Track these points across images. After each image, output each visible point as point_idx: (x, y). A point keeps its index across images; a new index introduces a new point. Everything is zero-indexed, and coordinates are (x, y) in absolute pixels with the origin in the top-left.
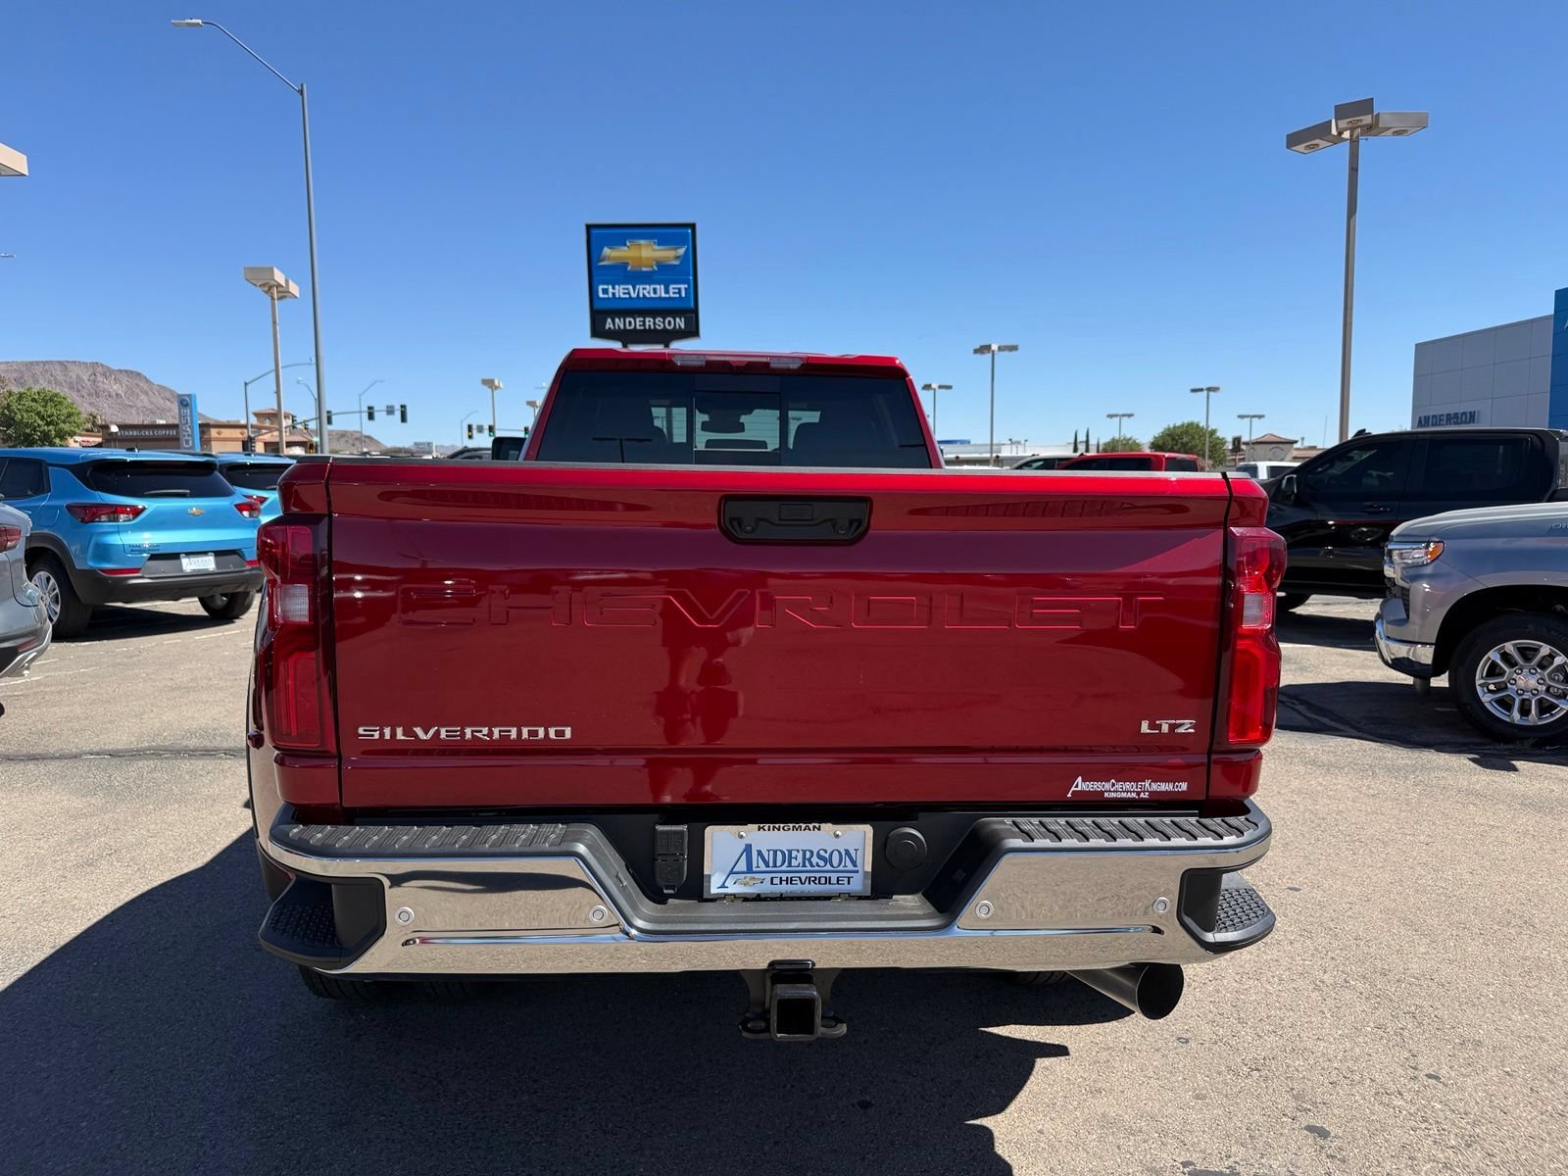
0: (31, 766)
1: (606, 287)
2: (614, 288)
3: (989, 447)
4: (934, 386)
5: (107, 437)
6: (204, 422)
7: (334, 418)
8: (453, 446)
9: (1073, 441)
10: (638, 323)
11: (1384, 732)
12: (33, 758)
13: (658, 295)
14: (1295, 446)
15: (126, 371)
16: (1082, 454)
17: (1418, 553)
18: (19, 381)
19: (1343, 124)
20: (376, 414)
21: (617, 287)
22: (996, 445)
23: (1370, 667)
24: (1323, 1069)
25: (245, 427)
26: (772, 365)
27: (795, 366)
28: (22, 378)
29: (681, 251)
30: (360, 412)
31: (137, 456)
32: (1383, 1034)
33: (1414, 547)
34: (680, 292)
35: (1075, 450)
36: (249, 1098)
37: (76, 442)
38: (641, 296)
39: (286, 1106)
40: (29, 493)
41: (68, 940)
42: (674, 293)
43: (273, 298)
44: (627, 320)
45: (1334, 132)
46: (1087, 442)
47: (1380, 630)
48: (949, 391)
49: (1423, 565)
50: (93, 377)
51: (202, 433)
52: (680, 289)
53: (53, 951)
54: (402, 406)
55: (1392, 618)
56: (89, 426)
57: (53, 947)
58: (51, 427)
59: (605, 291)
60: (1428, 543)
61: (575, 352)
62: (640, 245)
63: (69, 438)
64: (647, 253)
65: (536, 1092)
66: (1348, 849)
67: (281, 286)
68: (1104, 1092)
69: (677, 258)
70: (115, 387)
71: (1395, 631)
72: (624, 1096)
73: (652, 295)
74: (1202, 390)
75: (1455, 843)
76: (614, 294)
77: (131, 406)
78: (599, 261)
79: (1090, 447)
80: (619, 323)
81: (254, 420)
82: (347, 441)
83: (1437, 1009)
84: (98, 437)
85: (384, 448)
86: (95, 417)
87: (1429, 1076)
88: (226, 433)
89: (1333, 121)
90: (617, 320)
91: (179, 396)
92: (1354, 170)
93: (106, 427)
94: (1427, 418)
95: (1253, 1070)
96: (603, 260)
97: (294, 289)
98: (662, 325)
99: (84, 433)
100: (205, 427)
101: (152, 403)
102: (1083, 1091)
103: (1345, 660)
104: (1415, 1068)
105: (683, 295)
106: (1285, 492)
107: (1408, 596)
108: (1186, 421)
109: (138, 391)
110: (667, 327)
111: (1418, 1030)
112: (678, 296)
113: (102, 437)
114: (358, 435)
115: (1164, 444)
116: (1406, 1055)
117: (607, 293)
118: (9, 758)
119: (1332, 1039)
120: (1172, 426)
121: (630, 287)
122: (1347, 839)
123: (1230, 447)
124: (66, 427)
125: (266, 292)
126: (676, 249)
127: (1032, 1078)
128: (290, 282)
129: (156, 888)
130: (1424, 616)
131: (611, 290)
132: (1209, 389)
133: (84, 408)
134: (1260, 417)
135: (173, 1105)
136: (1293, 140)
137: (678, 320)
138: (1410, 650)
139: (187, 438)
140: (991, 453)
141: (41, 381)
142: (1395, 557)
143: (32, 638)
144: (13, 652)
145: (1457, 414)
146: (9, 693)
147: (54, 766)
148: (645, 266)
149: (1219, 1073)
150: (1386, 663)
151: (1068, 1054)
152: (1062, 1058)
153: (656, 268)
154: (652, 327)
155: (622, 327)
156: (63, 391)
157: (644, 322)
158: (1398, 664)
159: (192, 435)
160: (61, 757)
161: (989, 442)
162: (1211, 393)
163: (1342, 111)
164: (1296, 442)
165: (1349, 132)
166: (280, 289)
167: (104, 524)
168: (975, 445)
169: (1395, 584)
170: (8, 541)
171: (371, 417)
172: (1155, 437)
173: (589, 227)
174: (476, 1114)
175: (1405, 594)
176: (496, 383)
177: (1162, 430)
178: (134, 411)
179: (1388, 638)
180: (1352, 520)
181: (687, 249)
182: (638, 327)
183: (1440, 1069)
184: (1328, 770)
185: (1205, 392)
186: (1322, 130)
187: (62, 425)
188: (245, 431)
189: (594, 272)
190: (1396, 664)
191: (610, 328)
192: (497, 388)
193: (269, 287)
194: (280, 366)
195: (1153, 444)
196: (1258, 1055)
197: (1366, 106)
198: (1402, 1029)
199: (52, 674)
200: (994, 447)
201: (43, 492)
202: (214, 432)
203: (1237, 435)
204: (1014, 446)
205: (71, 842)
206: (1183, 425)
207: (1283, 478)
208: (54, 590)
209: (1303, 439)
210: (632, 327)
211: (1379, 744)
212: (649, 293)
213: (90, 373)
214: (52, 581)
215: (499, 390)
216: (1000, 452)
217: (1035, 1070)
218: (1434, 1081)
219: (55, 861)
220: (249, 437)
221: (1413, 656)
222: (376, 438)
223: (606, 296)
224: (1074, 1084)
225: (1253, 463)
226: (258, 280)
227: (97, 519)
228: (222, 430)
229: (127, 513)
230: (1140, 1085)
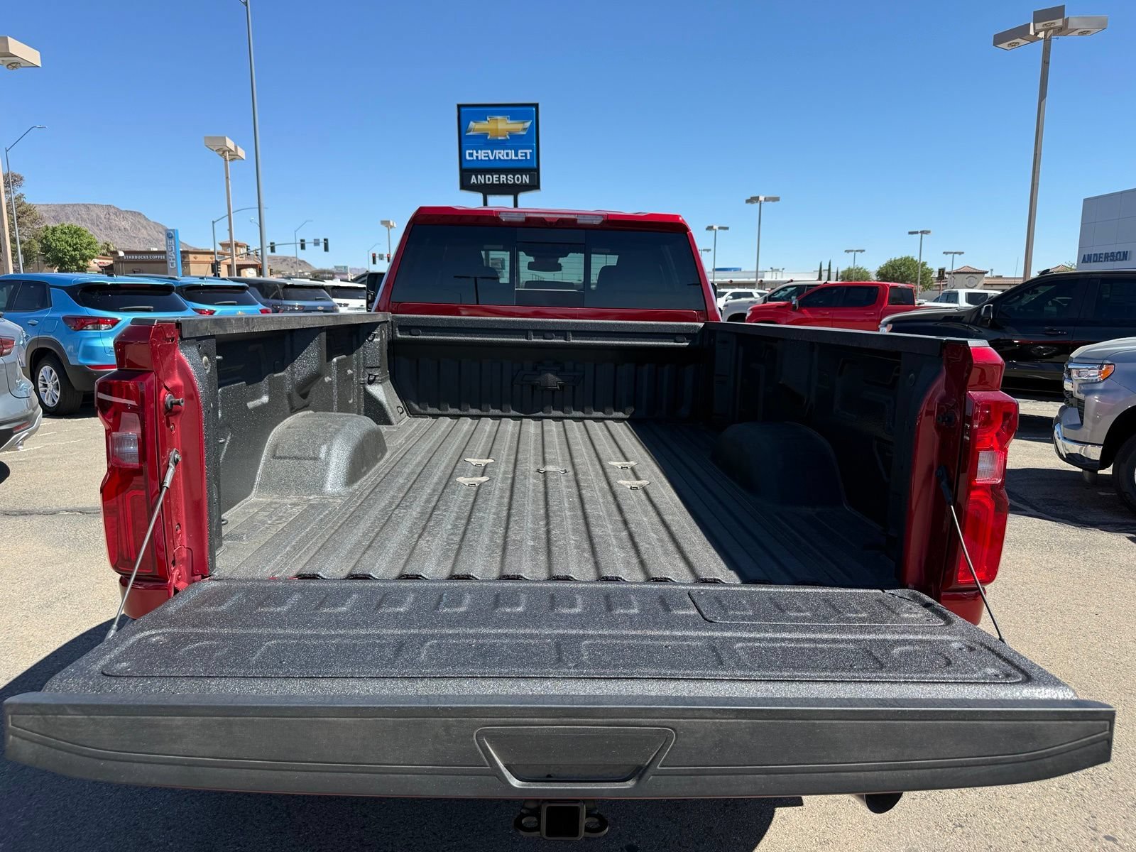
0: (21, 519)
1: (471, 151)
2: (477, 152)
3: (755, 274)
4: (715, 227)
5: (116, 260)
6: (186, 249)
7: (276, 248)
8: (362, 269)
9: (818, 269)
10: (495, 179)
11: (1058, 512)
12: (23, 513)
13: (510, 158)
14: (986, 275)
15: (131, 212)
16: (826, 283)
17: (1094, 373)
18: (56, 218)
19: (1039, 26)
20: (306, 245)
21: (479, 151)
22: (760, 272)
23: (1045, 456)
24: (1016, 827)
25: (212, 253)
26: (579, 222)
27: (597, 221)
28: (58, 216)
29: (528, 124)
30: (296, 244)
31: (115, 280)
32: (1066, 794)
33: (1089, 367)
34: (526, 156)
35: (820, 278)
36: (135, 824)
37: (95, 263)
38: (497, 158)
39: (164, 834)
40: (38, 307)
41: (20, 673)
42: (522, 156)
43: (226, 160)
44: (487, 176)
45: (1032, 33)
46: (829, 270)
47: (1058, 430)
48: (727, 231)
49: (1097, 382)
50: (108, 216)
51: (183, 257)
52: (526, 153)
53: (7, 682)
54: (325, 240)
55: (1069, 422)
56: (105, 251)
57: (7, 679)
58: (77, 252)
59: (471, 155)
60: (1102, 365)
61: (421, 209)
62: (497, 120)
63: (89, 260)
64: (502, 126)
65: (364, 827)
66: (1032, 617)
67: (232, 151)
68: (831, 843)
69: (524, 129)
70: (123, 223)
71: (1071, 433)
72: (434, 834)
73: (506, 158)
74: (917, 233)
75: (1120, 614)
76: (477, 157)
77: (134, 237)
78: (467, 132)
79: (831, 277)
80: (481, 179)
81: (219, 248)
82: (287, 264)
83: (1111, 771)
84: (111, 259)
85: (313, 270)
86: (108, 245)
87: (1107, 838)
88: (200, 258)
89: (1032, 24)
90: (479, 177)
91: (166, 230)
92: (1046, 63)
93: (115, 253)
94: (1089, 256)
95: (957, 827)
96: (470, 131)
97: (241, 153)
98: (512, 180)
99: (101, 256)
100: (185, 254)
101: (149, 235)
102: (814, 842)
103: (1025, 449)
104: (1095, 830)
105: (529, 158)
106: (983, 318)
107: (1084, 406)
108: (904, 255)
109: (139, 226)
110: (516, 182)
111: (1096, 791)
112: (524, 158)
113: (113, 259)
114: (295, 260)
115: (887, 272)
116: (1087, 815)
117: (472, 156)
118: (6, 514)
119: (1023, 798)
120: (893, 260)
121: (489, 152)
122: (1031, 608)
123: (937, 276)
124: (87, 252)
125: (221, 156)
126: (524, 123)
127: (771, 827)
128: (238, 148)
129: (94, 628)
130: (1095, 421)
131: (475, 154)
132: (922, 232)
133: (101, 239)
134: (961, 253)
135: (73, 829)
136: (999, 39)
137: (524, 176)
138: (1081, 448)
139: (172, 261)
140: (757, 278)
141: (72, 219)
142: (1074, 375)
143: (24, 422)
144: (9, 433)
145: (1113, 253)
146: (16, 459)
147: (37, 521)
148: (501, 136)
149: (929, 828)
150: (1061, 456)
151: (802, 804)
152: (797, 808)
153: (508, 137)
154: (505, 182)
155: (483, 182)
156: (84, 226)
157: (499, 178)
158: (1070, 458)
159: (176, 259)
160: (45, 513)
161: (755, 270)
162: (924, 235)
163: (1039, 16)
164: (987, 272)
165: (1043, 32)
166: (231, 153)
167: (90, 331)
168: (745, 272)
169: (1072, 396)
170: (3, 349)
171: (303, 247)
172: (880, 268)
173: (459, 106)
174: (313, 847)
175: (1080, 405)
176: (391, 224)
177: (886, 262)
178: (136, 240)
179: (1065, 438)
180: (1032, 340)
181: (533, 122)
182: (495, 182)
183: (1116, 830)
184: (1014, 545)
185: (920, 234)
186: (1022, 31)
187: (84, 251)
188: (214, 256)
189: (463, 140)
190: (1070, 459)
191: (474, 183)
192: (392, 227)
193: (223, 151)
194: (232, 211)
195: (878, 272)
196: (961, 811)
197: (1058, 12)
198: (1082, 790)
199: (50, 444)
200: (759, 274)
201: (46, 307)
202: (191, 257)
203: (942, 267)
204: (774, 273)
205: (38, 586)
206: (901, 259)
207: (983, 307)
208: (55, 379)
209: (992, 270)
210: (490, 182)
211: (1054, 523)
212: (503, 156)
213: (105, 213)
214: (54, 373)
215: (393, 229)
216: (763, 277)
217: (774, 820)
218: (1111, 843)
219: (22, 603)
220: (216, 261)
221: (1084, 453)
222: (308, 262)
223: (472, 158)
224: (806, 834)
225: (954, 290)
226: (215, 146)
227: (85, 328)
228: (198, 256)
229: (107, 323)
230: (862, 837)
